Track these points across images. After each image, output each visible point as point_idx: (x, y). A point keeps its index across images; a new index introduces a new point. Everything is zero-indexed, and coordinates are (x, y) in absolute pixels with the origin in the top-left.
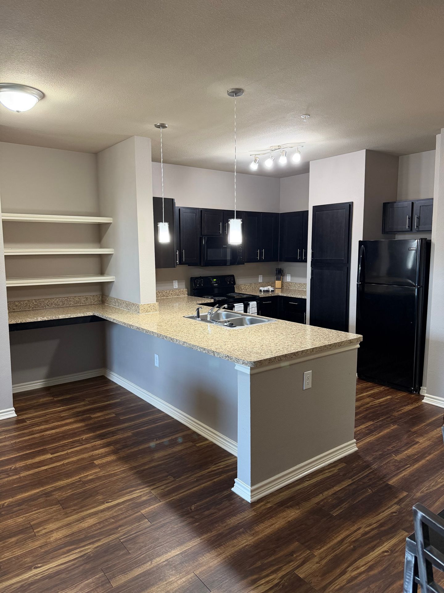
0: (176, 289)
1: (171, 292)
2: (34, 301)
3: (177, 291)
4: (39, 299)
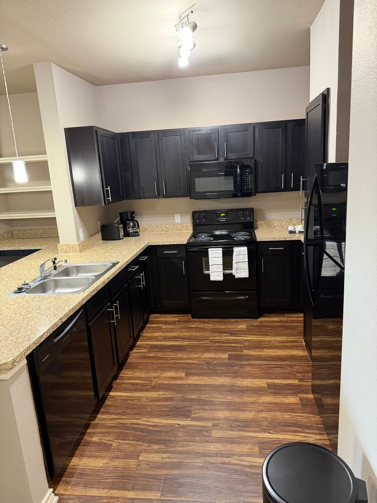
0: (178, 224)
1: (171, 227)
2: (41, 230)
3: (179, 226)
4: (44, 229)
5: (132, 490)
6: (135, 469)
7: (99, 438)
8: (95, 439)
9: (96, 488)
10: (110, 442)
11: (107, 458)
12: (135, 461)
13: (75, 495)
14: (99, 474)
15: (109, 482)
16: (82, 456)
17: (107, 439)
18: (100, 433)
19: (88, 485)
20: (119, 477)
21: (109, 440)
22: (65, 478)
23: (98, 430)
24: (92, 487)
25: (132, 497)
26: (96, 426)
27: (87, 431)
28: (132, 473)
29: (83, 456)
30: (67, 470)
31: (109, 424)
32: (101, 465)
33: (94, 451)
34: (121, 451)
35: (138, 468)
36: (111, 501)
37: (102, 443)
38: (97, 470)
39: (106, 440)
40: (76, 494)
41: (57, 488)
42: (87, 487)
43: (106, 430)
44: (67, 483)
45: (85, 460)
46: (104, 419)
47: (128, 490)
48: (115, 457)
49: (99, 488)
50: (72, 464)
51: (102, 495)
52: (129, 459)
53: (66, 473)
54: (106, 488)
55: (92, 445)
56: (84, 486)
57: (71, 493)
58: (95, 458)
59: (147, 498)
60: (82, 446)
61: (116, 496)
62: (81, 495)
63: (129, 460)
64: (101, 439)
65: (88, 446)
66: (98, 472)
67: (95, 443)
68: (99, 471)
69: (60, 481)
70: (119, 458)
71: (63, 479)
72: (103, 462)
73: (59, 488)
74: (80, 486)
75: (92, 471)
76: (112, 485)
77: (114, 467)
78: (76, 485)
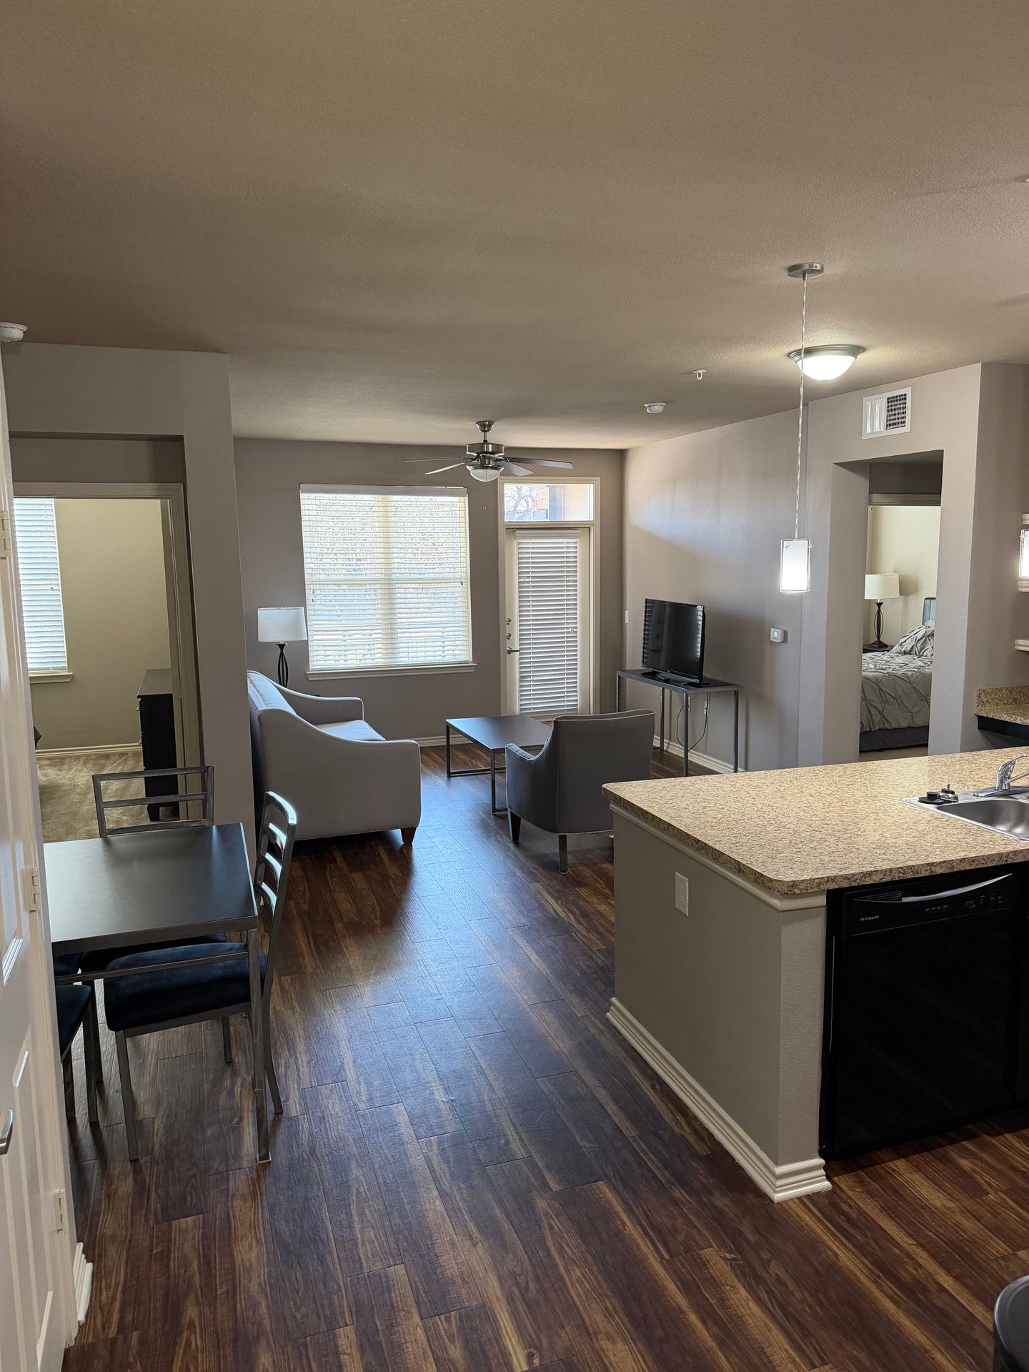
5: (954, 1277)
6: (992, 1258)
7: (975, 1168)
8: (965, 1163)
9: (898, 1223)
10: (989, 1189)
11: (958, 1204)
12: (1007, 1248)
13: (858, 1205)
14: (921, 1213)
15: (928, 1235)
16: (918, 1168)
17: (988, 1179)
18: (983, 1161)
19: (887, 1209)
20: (951, 1242)
21: (989, 1184)
22: (863, 1174)
23: (984, 1156)
24: (892, 1217)
25: (945, 1285)
26: (985, 1147)
27: (962, 1141)
28: (980, 1258)
29: (920, 1170)
30: (876, 1167)
31: (1015, 1163)
32: (938, 1204)
33: (946, 1176)
34: (996, 1215)
35: (1001, 1261)
36: (905, 1259)
37: (972, 1178)
38: (923, 1204)
39: (983, 1178)
40: (860, 1204)
41: (841, 1175)
42: (886, 1211)
43: (998, 1166)
44: (861, 1182)
45: (917, 1175)
46: (1012, 1147)
47: (949, 1272)
48: (975, 1214)
49: (902, 1228)
50: (892, 1166)
51: (898, 1239)
52: (997, 1236)
53: (871, 1169)
54: (914, 1239)
55: (951, 1167)
56: (882, 1207)
57: (853, 1197)
58: (937, 1187)
59: (969, 1309)
60: (933, 1156)
61: (921, 1261)
62: (865, 1212)
63: (995, 1238)
64: (975, 1171)
65: (944, 1163)
66: (922, 1207)
67: (959, 1168)
68: (925, 1207)
69: (854, 1171)
70: (980, 1222)
71: (861, 1173)
72: (946, 1203)
73: (844, 1178)
74: (875, 1201)
75: (914, 1199)
76: (928, 1243)
77: (957, 1224)
78: (872, 1195)
